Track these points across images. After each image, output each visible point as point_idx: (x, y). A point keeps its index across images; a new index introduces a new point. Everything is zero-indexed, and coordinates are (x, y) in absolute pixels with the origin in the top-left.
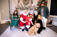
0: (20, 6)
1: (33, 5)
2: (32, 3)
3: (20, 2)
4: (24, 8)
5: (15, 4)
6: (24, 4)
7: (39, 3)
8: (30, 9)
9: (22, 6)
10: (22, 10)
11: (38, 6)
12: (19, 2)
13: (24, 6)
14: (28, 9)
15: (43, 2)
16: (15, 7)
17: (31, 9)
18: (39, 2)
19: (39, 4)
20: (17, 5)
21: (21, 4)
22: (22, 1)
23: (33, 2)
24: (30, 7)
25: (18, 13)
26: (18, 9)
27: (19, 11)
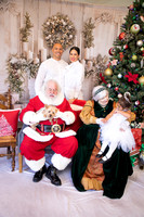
0: (31, 55)
2: (88, 43)
3: (29, 38)
5: (8, 42)
7: (122, 44)
9: (40, 56)
11: (115, 63)
12: (25, 36)
15: (140, 43)
16: (6, 57)
18: (120, 38)
19: (118, 51)
20: (14, 50)
21: (36, 45)
22: (40, 33)
23: (91, 40)
25: (20, 90)
26: (19, 71)
27: (22, 80)
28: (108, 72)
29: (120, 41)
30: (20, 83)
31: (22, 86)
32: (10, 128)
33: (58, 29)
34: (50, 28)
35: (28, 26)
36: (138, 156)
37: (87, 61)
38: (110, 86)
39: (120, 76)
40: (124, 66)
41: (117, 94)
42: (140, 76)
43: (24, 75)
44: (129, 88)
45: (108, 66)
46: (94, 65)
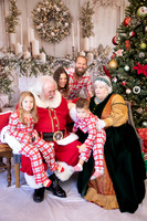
0: (20, 48)
1: (91, 43)
2: (86, 32)
3: (16, 28)
4: (44, 60)
6: (43, 37)
7: (127, 31)
9: (31, 50)
10: (29, 71)
11: (120, 53)
12: (12, 26)
13: (42, 50)
14: (67, 65)
18: (125, 24)
19: (123, 40)
22: (30, 21)
23: (90, 27)
25: (9, 90)
26: (7, 68)
27: (11, 79)
28: (113, 65)
29: (125, 27)
30: (8, 83)
31: (11, 86)
33: (51, 16)
34: (41, 15)
35: (15, 14)
37: (86, 53)
38: (115, 80)
39: (127, 68)
40: (131, 57)
41: (125, 89)
43: (13, 73)
44: (139, 82)
45: (112, 58)
46: (95, 57)
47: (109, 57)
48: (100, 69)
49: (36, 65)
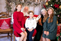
8: (33, 3)
14: (31, 3)
17: (36, 5)
24: (34, 1)
25: (11, 11)
26: (11, 3)
27: (12, 7)
28: (47, 4)
30: (11, 8)
32: (8, 25)
36: (59, 37)
38: (47, 9)
39: (52, 5)
42: (60, 5)
43: (13, 5)
44: (55, 10)
45: (47, 2)
46: (40, 1)
47: (46, 1)
48: (42, 5)
49: (20, 3)
